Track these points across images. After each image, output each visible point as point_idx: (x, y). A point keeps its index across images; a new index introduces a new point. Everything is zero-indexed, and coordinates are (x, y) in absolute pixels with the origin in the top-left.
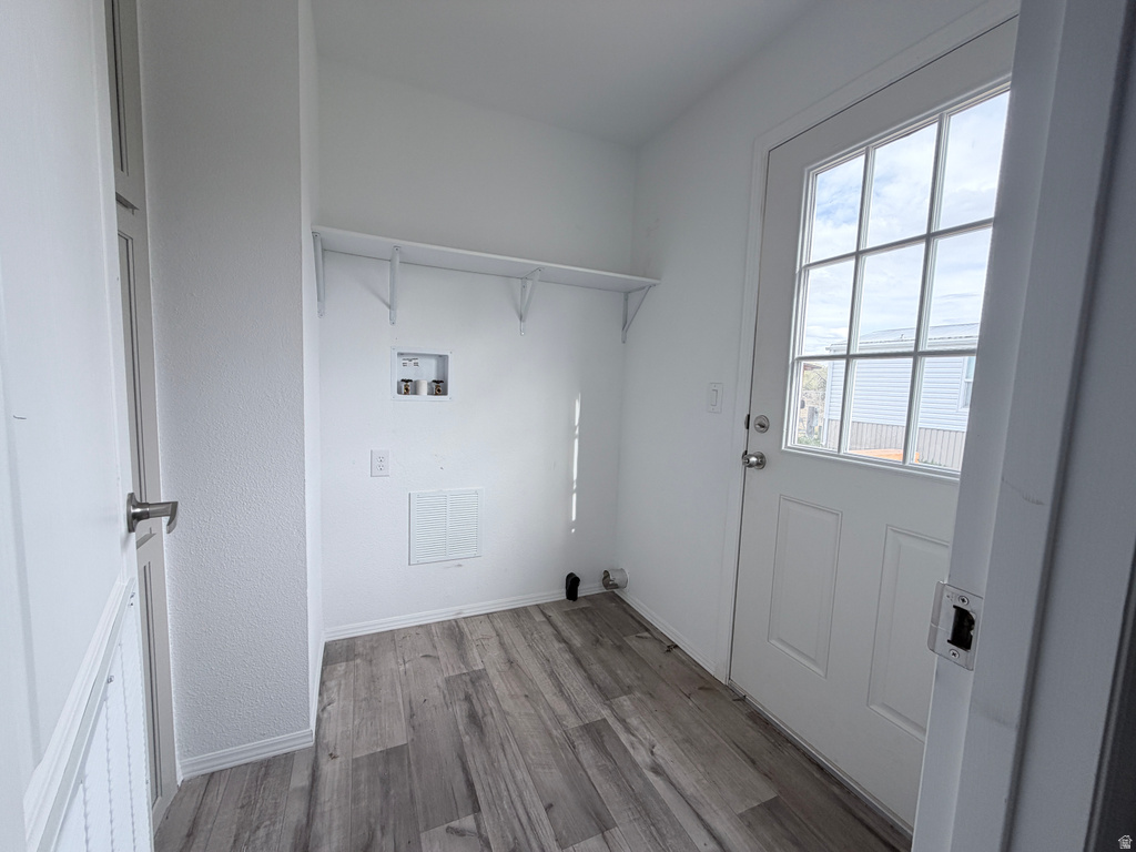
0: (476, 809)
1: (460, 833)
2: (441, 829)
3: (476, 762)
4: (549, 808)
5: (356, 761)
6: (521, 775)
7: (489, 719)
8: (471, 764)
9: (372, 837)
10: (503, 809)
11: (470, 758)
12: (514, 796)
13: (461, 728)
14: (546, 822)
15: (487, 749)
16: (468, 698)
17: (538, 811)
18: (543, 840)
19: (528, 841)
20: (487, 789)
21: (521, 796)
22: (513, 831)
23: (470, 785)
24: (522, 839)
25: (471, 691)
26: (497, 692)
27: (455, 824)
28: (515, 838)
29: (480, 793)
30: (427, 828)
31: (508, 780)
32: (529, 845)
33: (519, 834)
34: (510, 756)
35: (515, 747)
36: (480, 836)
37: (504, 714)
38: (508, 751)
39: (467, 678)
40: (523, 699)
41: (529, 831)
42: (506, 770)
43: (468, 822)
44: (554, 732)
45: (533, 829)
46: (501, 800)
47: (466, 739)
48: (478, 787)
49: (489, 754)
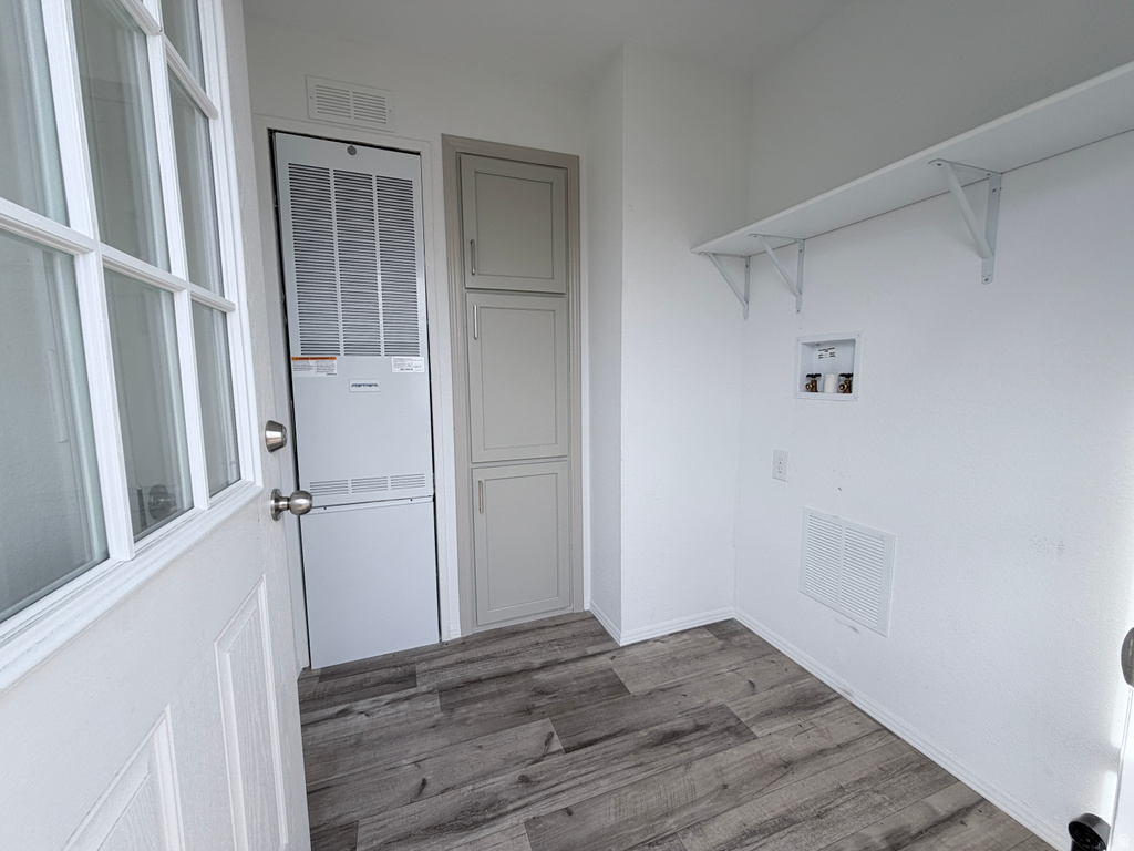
0: (567, 751)
1: (548, 741)
2: (552, 729)
3: (616, 745)
4: (569, 812)
5: (611, 670)
6: (605, 785)
7: (675, 750)
8: (615, 740)
9: (548, 693)
10: (567, 771)
11: (620, 739)
12: (580, 779)
13: (657, 727)
14: (554, 809)
15: (635, 752)
16: (699, 728)
17: (565, 801)
18: (535, 806)
19: (536, 792)
20: (587, 756)
21: (581, 785)
22: (547, 780)
23: (591, 743)
24: (538, 788)
25: (712, 729)
26: (720, 755)
27: (556, 737)
28: (539, 782)
29: (583, 751)
30: (553, 721)
31: (599, 772)
32: (532, 794)
33: (544, 785)
34: (627, 773)
35: (640, 777)
36: (544, 756)
37: (688, 763)
38: (633, 771)
39: (732, 722)
40: (719, 783)
41: (545, 793)
42: (609, 770)
43: (557, 745)
44: (671, 821)
45: (547, 797)
46: (578, 768)
47: (643, 733)
48: (589, 749)
49: (627, 754)
